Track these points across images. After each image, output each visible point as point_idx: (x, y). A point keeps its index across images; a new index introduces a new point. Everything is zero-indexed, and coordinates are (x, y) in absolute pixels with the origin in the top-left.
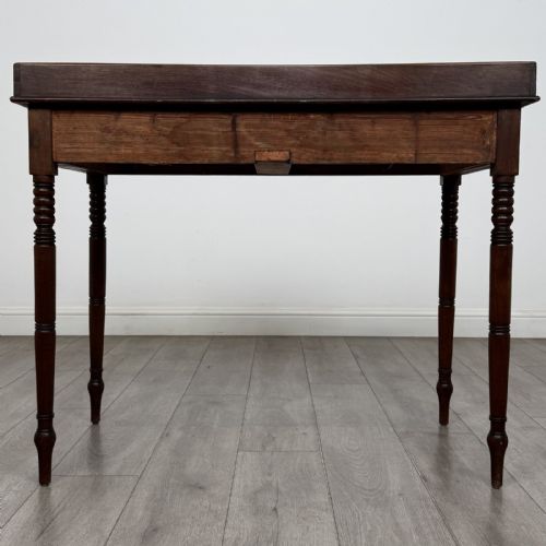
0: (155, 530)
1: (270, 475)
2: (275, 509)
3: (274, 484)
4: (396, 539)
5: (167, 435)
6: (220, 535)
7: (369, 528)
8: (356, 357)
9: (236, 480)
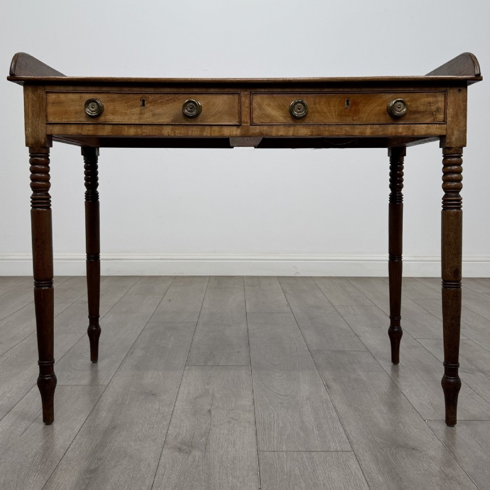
0: (114, 428)
1: (208, 384)
2: (210, 411)
3: (211, 391)
4: (302, 434)
5: (131, 353)
6: (164, 432)
7: (281, 425)
8: (285, 292)
9: (182, 388)
